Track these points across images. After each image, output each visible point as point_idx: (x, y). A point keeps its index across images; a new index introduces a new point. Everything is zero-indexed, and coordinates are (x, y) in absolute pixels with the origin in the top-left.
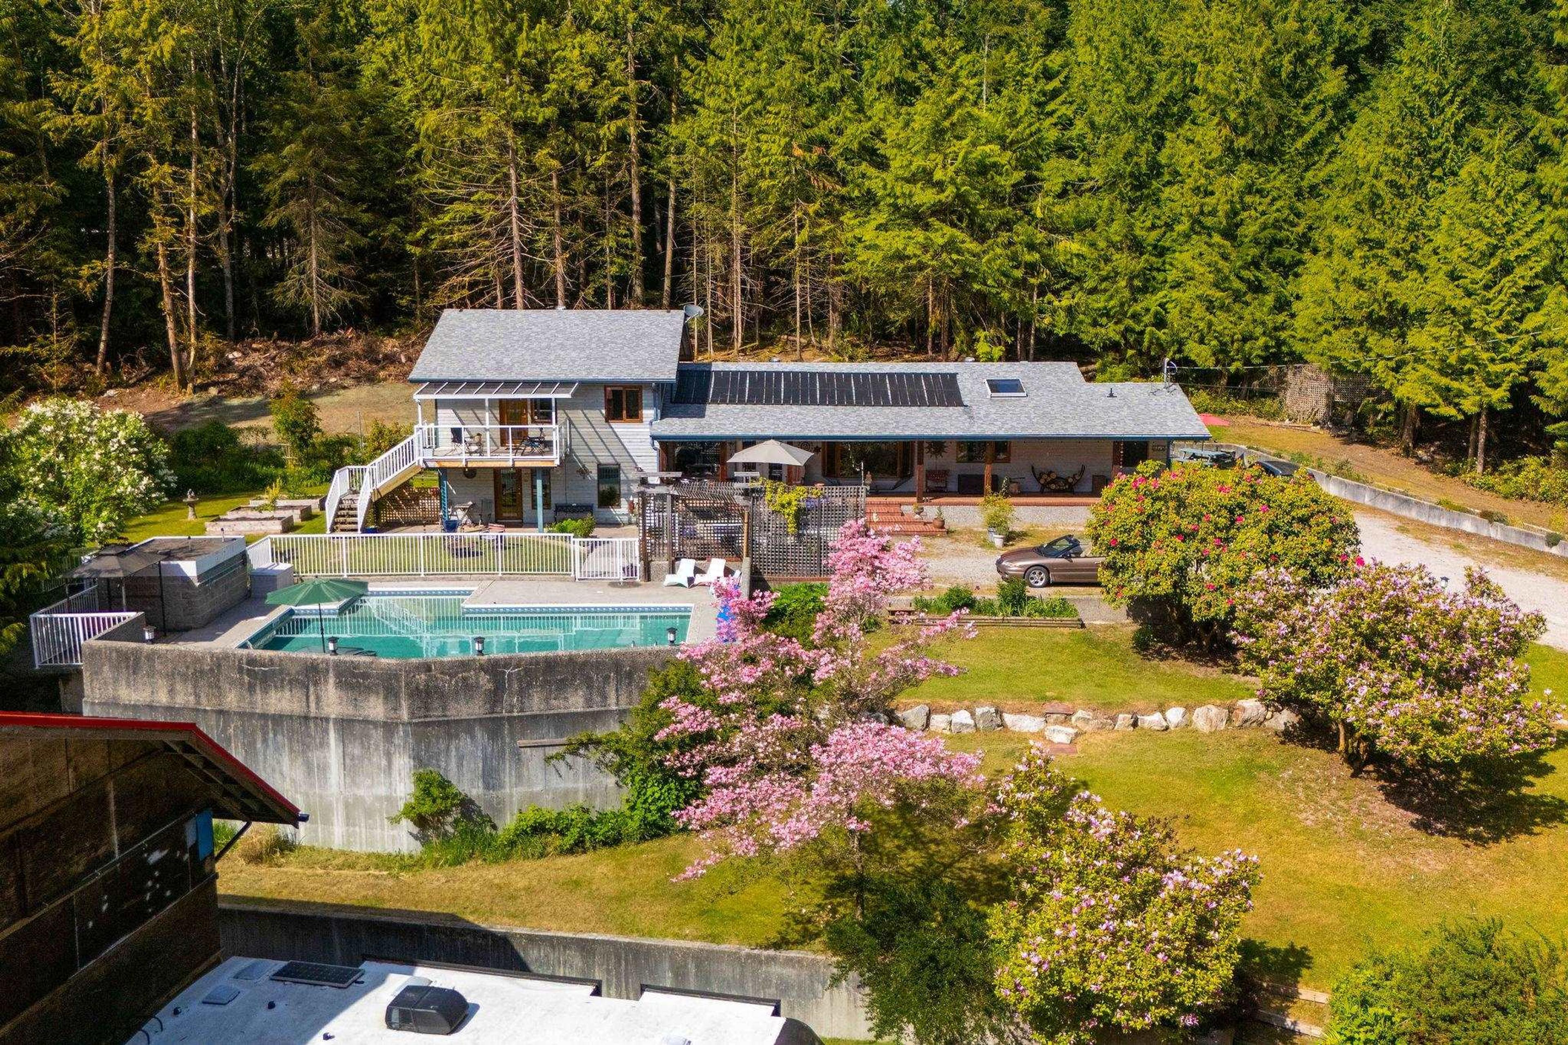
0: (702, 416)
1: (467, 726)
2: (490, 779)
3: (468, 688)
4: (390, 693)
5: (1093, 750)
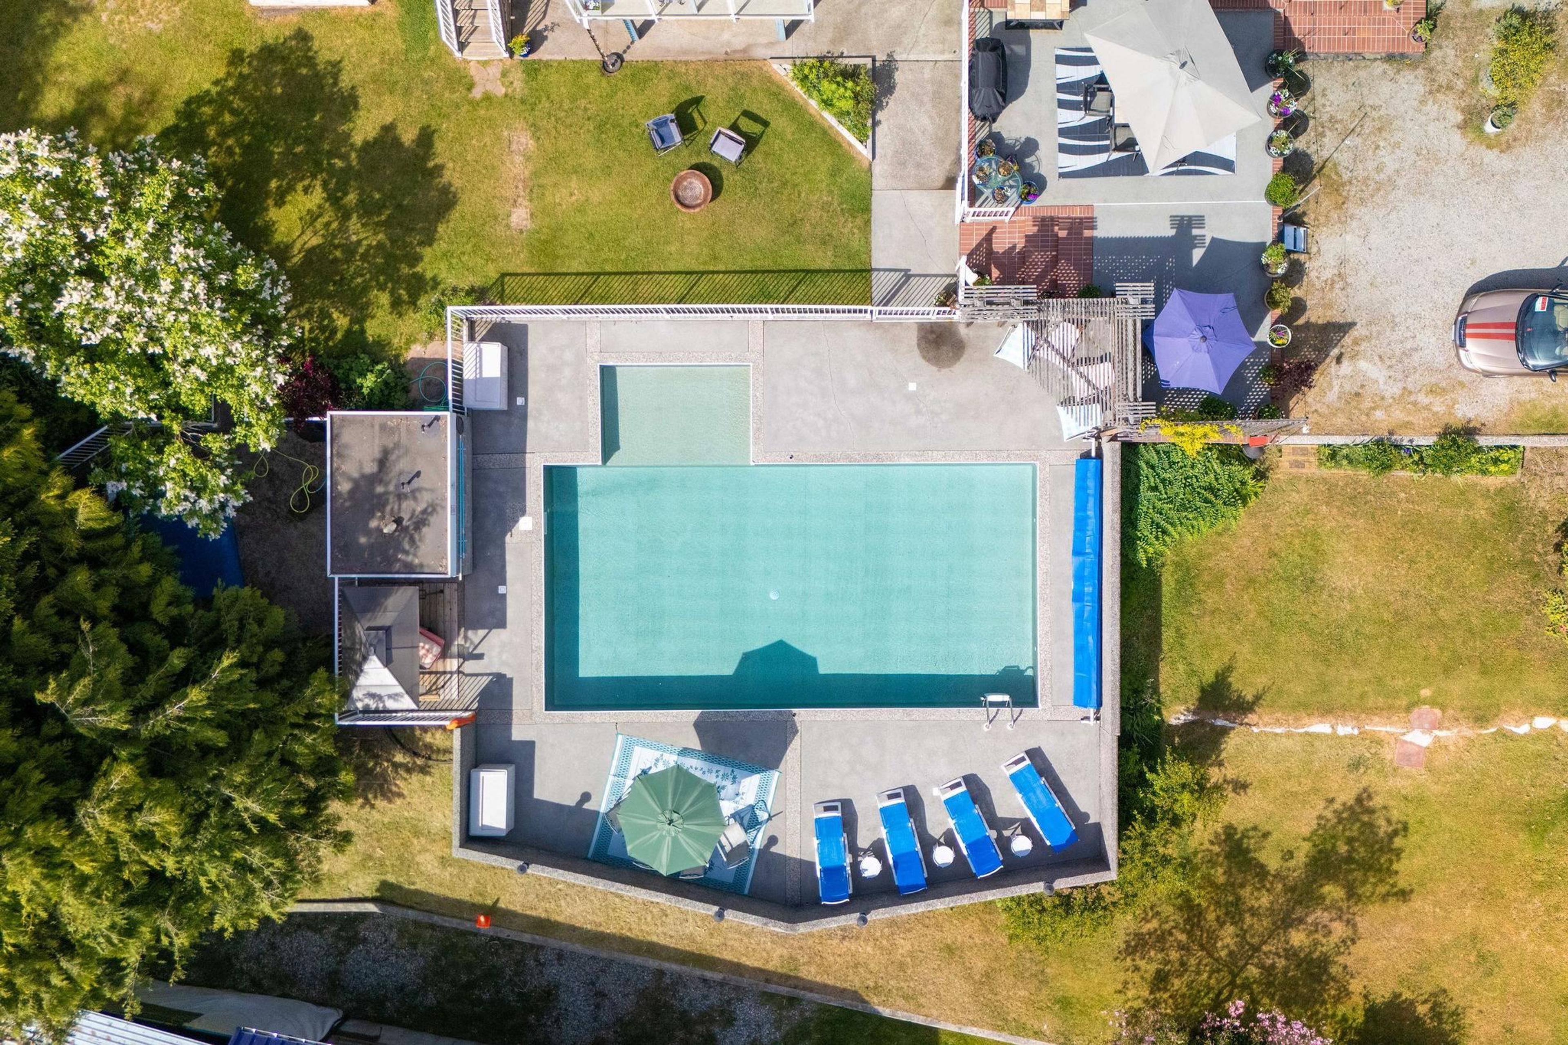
5: (1441, 760)
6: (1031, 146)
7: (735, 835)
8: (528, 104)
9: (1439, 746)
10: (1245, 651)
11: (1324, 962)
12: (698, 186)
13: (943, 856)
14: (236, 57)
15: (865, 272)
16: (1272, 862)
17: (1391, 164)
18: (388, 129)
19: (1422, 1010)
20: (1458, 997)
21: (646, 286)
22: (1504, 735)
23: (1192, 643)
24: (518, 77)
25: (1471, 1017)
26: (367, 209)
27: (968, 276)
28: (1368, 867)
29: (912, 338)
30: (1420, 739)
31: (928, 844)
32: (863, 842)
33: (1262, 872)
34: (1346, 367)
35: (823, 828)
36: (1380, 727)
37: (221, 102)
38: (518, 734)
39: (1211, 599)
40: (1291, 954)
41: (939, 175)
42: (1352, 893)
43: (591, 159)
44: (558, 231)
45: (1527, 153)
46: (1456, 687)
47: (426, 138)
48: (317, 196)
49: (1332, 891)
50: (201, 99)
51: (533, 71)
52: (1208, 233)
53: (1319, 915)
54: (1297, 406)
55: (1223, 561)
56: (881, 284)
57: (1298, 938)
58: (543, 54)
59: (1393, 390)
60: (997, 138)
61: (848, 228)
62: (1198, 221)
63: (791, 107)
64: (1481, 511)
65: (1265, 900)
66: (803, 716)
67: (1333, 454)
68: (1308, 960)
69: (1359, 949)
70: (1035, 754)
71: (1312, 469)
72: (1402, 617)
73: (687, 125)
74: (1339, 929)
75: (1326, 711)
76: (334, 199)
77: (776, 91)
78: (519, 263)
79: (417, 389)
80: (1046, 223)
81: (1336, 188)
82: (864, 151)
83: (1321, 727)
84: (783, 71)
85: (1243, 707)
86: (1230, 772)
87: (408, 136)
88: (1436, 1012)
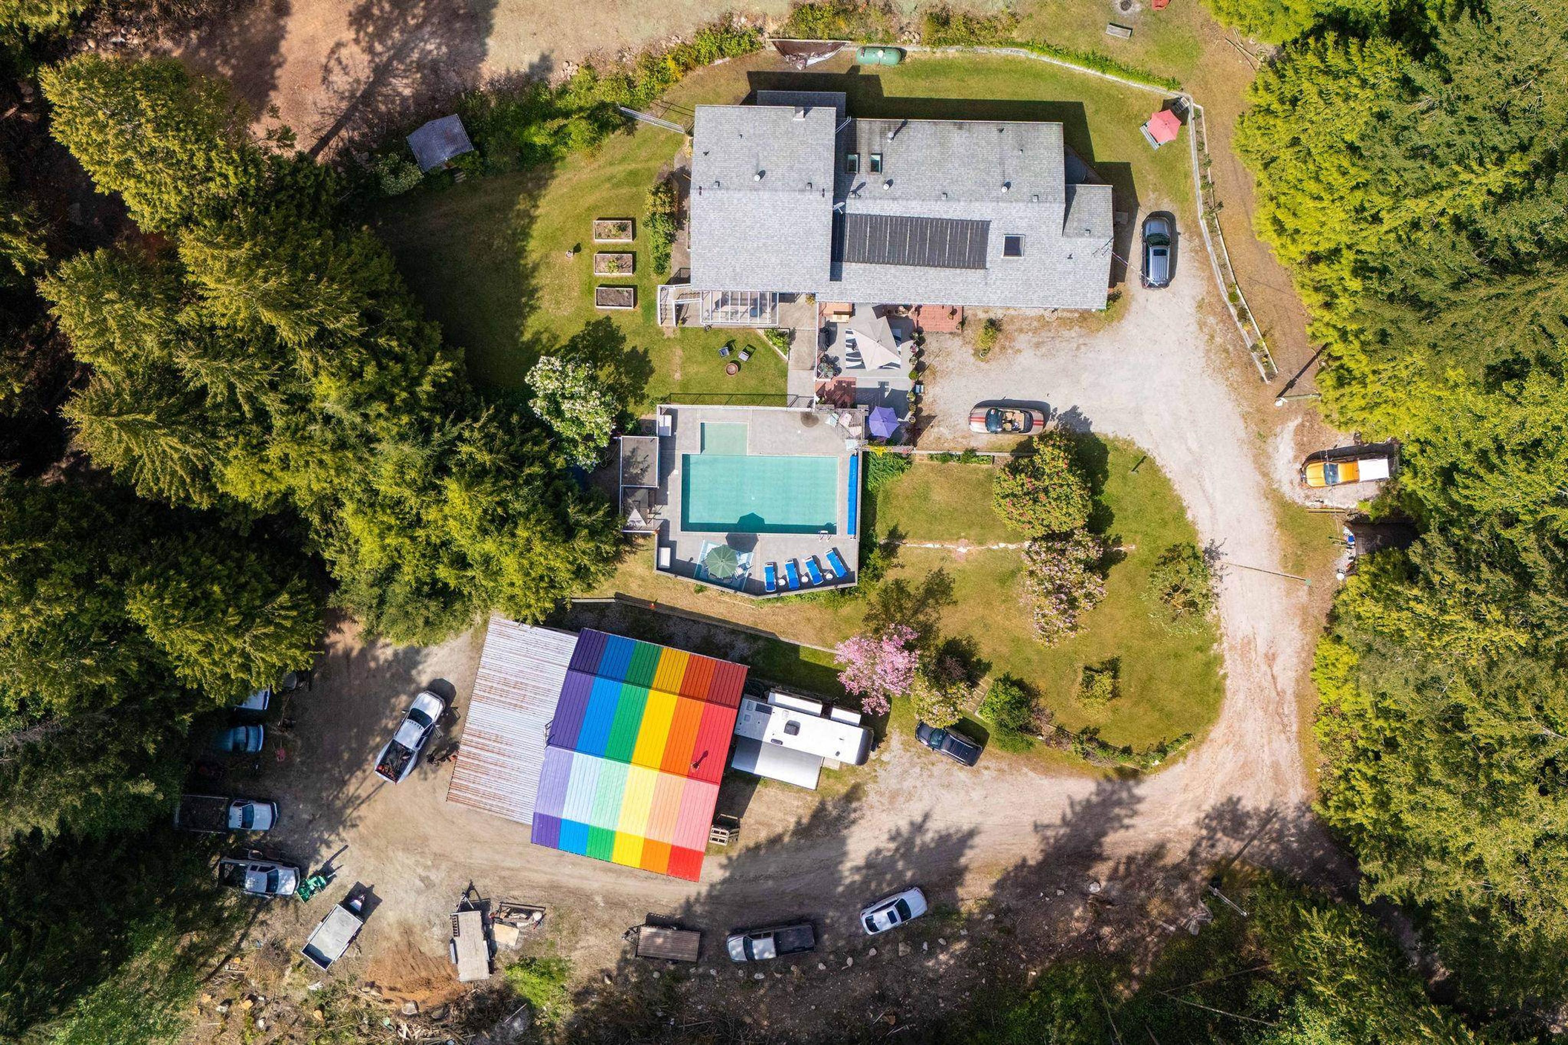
0: (841, 278)
5: (970, 558)
6: (837, 359)
7: (739, 571)
8: (681, 341)
9: (969, 553)
10: (904, 520)
11: (931, 626)
12: (733, 368)
13: (805, 580)
14: (588, 324)
15: (785, 395)
16: (911, 589)
17: (951, 365)
18: (634, 348)
19: (965, 642)
20: (976, 639)
21: (716, 398)
22: (989, 550)
23: (888, 516)
24: (678, 332)
26: (627, 373)
27: (817, 399)
28: (943, 592)
29: (799, 417)
30: (963, 550)
31: (800, 576)
32: (780, 575)
33: (908, 595)
34: (936, 429)
35: (767, 570)
36: (949, 546)
37: (583, 338)
38: (671, 538)
39: (895, 502)
41: (809, 366)
42: (937, 602)
43: (700, 359)
44: (689, 381)
45: (993, 363)
46: (972, 533)
47: (646, 352)
48: (612, 368)
49: (931, 601)
50: (578, 336)
51: (683, 330)
52: (890, 387)
53: (928, 610)
54: (920, 441)
55: (898, 490)
56: (790, 399)
57: (921, 617)
58: (686, 325)
59: (950, 437)
60: (826, 356)
61: (780, 381)
62: (887, 383)
63: (763, 343)
64: (981, 476)
65: (910, 604)
66: (761, 536)
67: (931, 457)
69: (943, 622)
70: (835, 549)
71: (926, 461)
72: (955, 510)
73: (730, 349)
74: (935, 615)
75: (931, 540)
76: (617, 369)
77: (758, 339)
78: (677, 390)
79: (643, 429)
80: (840, 382)
81: (934, 373)
82: (786, 357)
83: (930, 545)
84: (761, 332)
85: (902, 537)
86: (899, 560)
87: (641, 350)
88: (969, 644)
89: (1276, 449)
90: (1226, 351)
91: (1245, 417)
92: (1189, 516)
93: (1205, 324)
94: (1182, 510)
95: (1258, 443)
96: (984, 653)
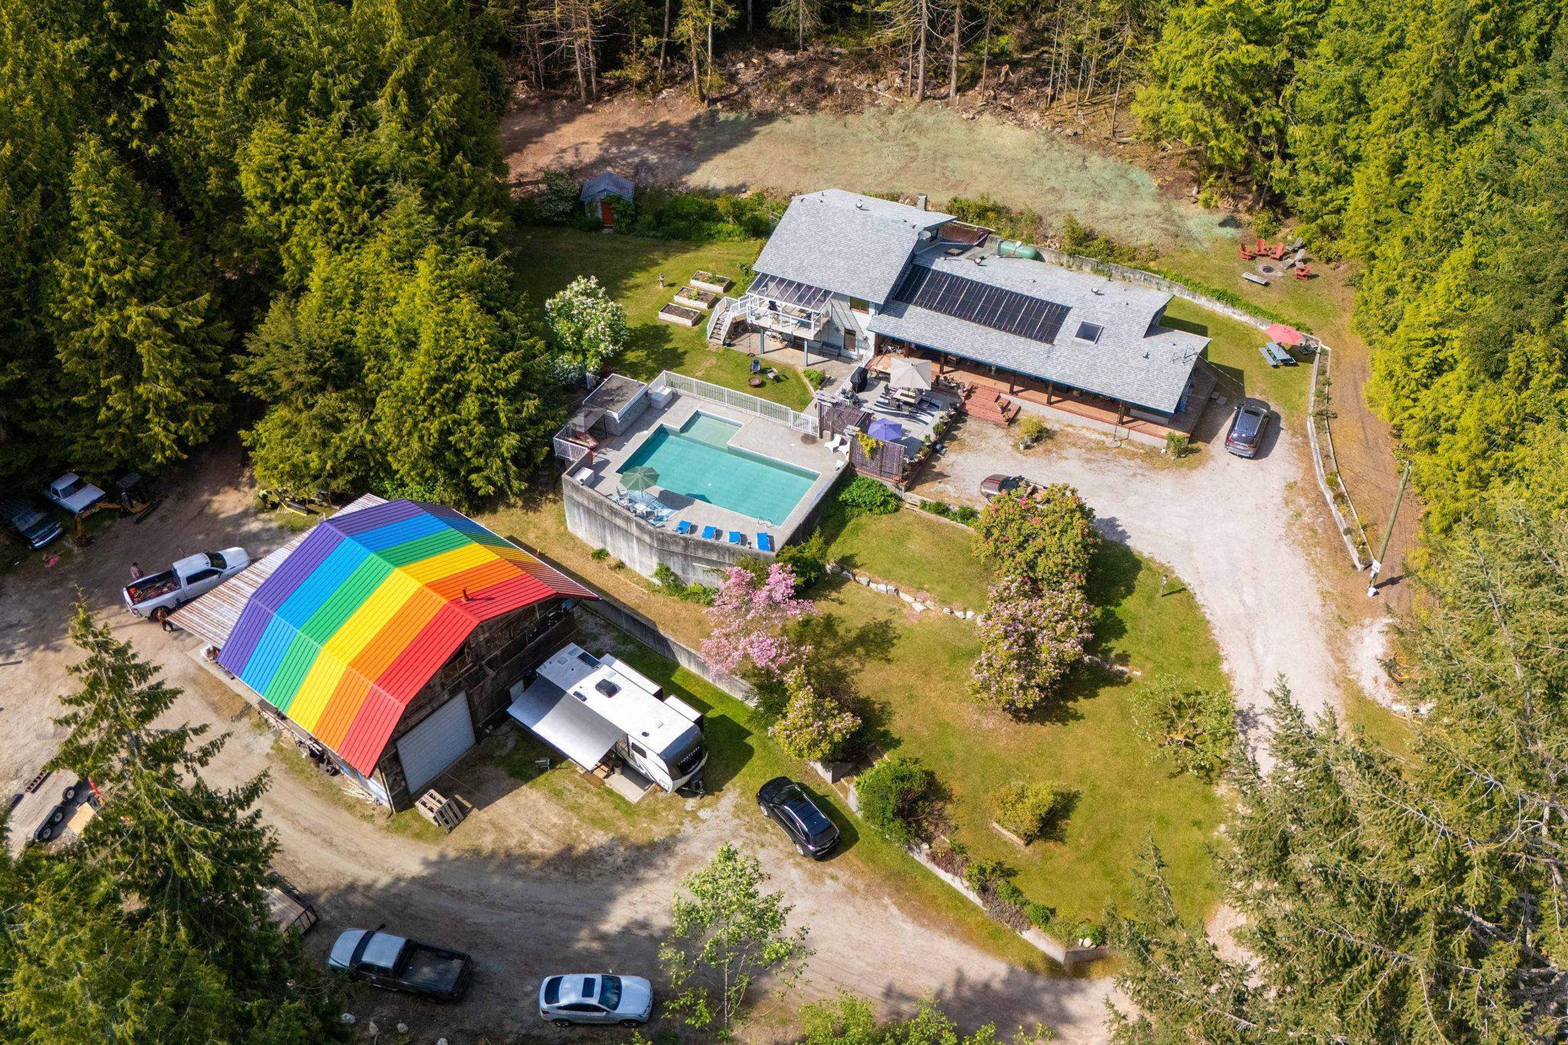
0: (900, 316)
1: (677, 554)
2: (684, 571)
3: (676, 543)
4: (651, 536)
5: (926, 620)
8: (720, 355)
9: (927, 615)
10: (864, 550)
11: (845, 675)
14: (645, 325)
16: (841, 631)
18: (676, 348)
19: (877, 706)
20: (893, 707)
22: (952, 616)
24: (722, 350)
25: (896, 717)
28: (878, 646)
29: (800, 437)
30: (918, 607)
33: (835, 634)
36: (905, 595)
38: (602, 474)
39: (862, 536)
40: (832, 667)
42: (868, 653)
43: (729, 370)
44: (708, 379)
45: (1032, 458)
46: (938, 589)
47: (684, 353)
48: (644, 353)
49: (860, 650)
51: (727, 350)
52: (910, 435)
53: (851, 658)
54: (919, 487)
55: (871, 527)
57: (838, 663)
59: (954, 494)
63: (798, 378)
65: (832, 645)
67: (924, 505)
68: (839, 673)
69: (861, 675)
71: (915, 507)
72: (929, 562)
74: (857, 665)
75: (885, 580)
77: (796, 374)
81: (962, 446)
82: (814, 393)
83: (882, 586)
84: (801, 371)
85: (855, 569)
86: (841, 597)
87: (680, 350)
88: (882, 710)
89: (1361, 639)
90: (1315, 532)
91: (1324, 595)
92: (1225, 667)
93: (1293, 502)
94: (1216, 660)
95: (1337, 626)
96: (896, 726)
